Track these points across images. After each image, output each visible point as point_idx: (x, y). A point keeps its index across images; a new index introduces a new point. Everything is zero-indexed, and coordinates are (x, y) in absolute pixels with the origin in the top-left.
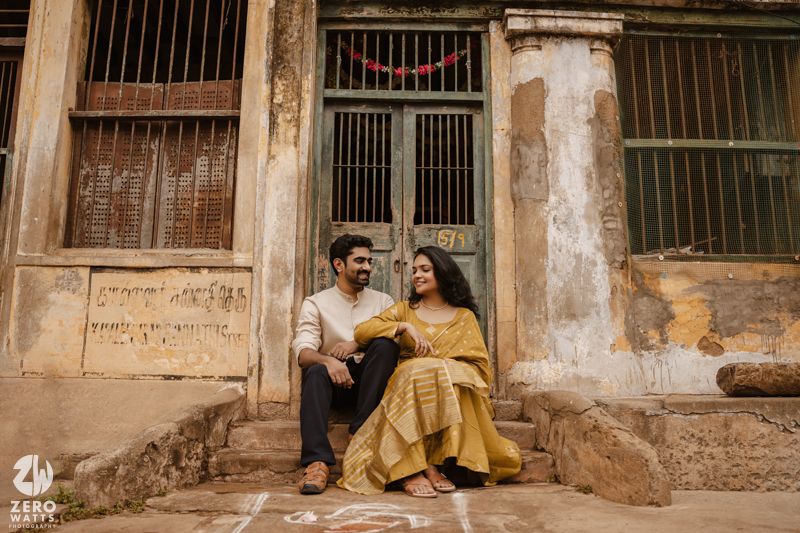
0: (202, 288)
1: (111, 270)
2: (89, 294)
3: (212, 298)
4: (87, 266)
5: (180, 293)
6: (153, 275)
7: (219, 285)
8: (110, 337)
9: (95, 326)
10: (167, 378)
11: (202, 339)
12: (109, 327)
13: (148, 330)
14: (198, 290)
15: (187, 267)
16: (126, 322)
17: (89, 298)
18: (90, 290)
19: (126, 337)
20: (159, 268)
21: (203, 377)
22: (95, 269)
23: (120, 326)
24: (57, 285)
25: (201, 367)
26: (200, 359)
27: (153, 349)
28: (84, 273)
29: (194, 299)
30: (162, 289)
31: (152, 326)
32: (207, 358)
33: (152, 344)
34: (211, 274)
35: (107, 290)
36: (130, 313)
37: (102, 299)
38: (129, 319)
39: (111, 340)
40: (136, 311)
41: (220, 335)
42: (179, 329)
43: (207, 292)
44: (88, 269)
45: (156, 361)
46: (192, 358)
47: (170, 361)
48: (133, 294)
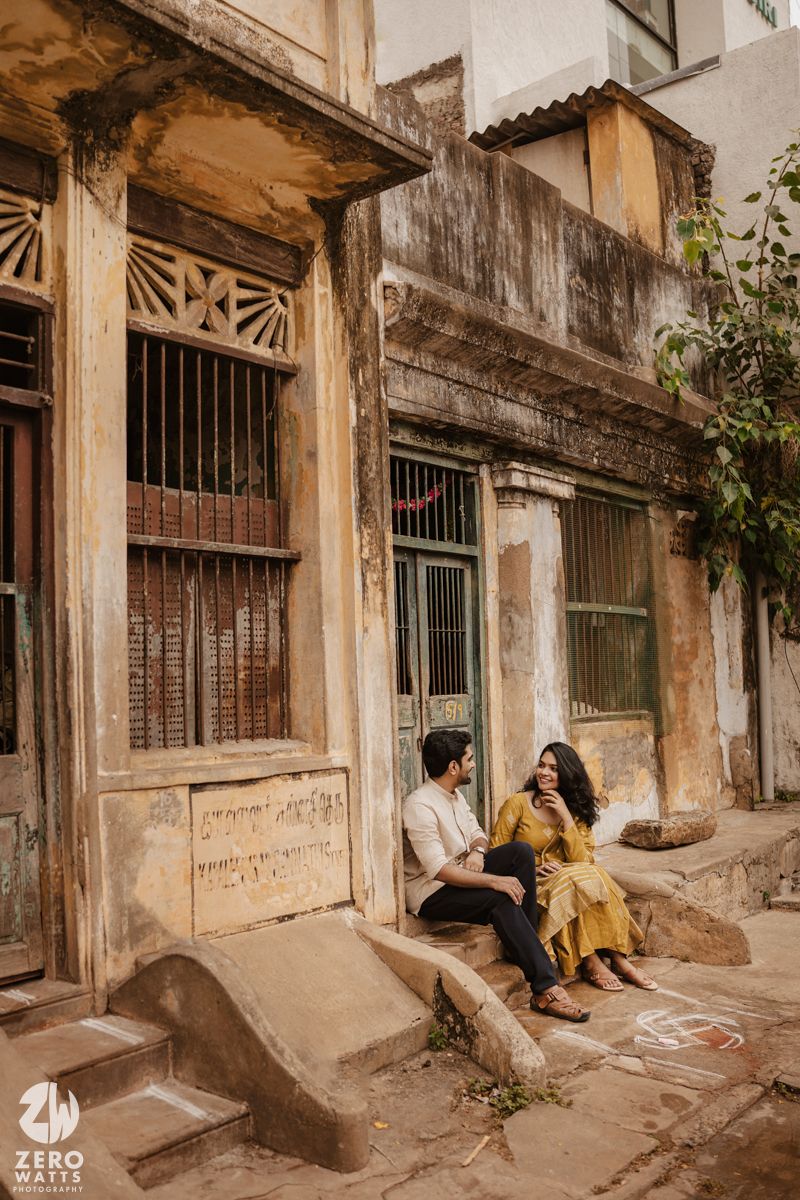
0: (304, 798)
1: (211, 787)
2: (192, 825)
3: (314, 810)
4: (185, 785)
5: (285, 808)
6: (257, 788)
7: (319, 793)
8: (220, 879)
9: (202, 868)
10: (281, 919)
11: (309, 864)
12: (217, 867)
13: (257, 862)
14: (301, 802)
15: (289, 774)
16: (235, 856)
17: (191, 831)
18: (191, 819)
19: (236, 876)
20: (262, 779)
21: (314, 910)
22: (195, 787)
23: (228, 862)
24: (152, 817)
25: (310, 898)
26: (309, 887)
27: (265, 886)
28: (182, 794)
29: (299, 815)
30: (267, 806)
31: (262, 856)
32: (314, 885)
33: (263, 880)
34: (311, 780)
35: (211, 815)
36: (237, 844)
37: (207, 829)
38: (237, 851)
39: (221, 884)
40: (243, 840)
41: (325, 855)
42: (287, 855)
43: (309, 803)
44: (187, 788)
45: (268, 901)
46: (301, 888)
47: (282, 898)
48: (238, 816)
